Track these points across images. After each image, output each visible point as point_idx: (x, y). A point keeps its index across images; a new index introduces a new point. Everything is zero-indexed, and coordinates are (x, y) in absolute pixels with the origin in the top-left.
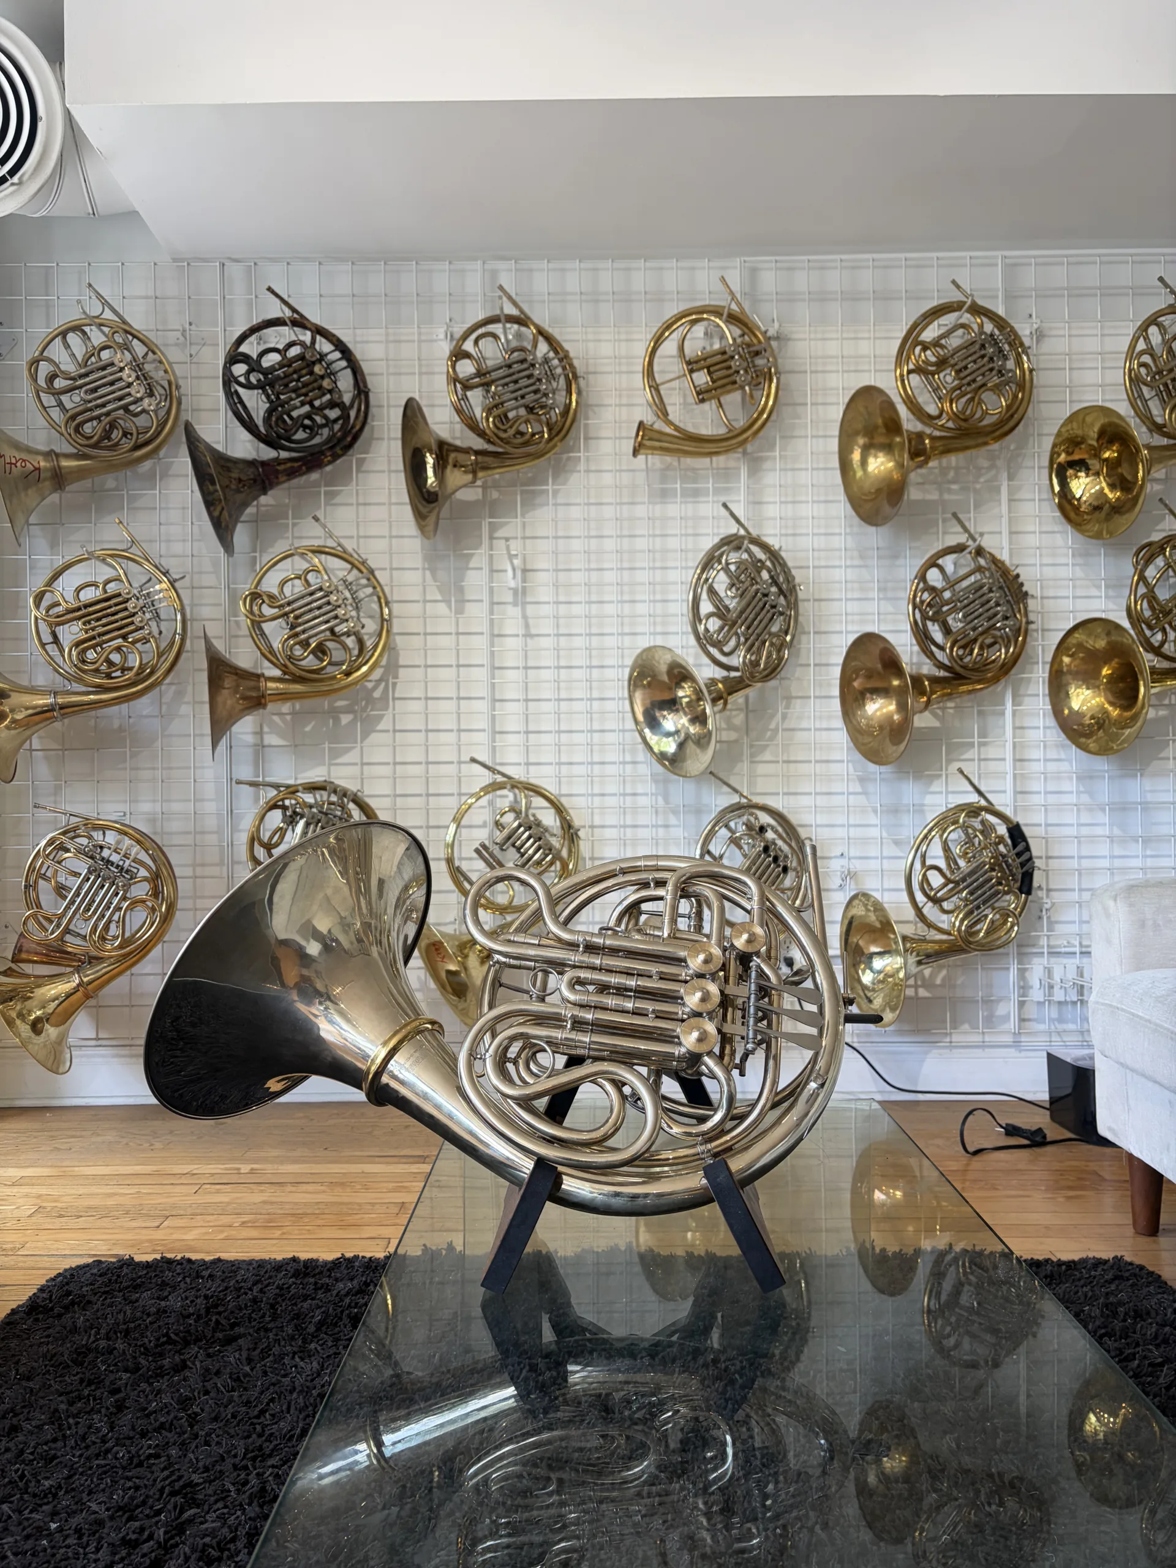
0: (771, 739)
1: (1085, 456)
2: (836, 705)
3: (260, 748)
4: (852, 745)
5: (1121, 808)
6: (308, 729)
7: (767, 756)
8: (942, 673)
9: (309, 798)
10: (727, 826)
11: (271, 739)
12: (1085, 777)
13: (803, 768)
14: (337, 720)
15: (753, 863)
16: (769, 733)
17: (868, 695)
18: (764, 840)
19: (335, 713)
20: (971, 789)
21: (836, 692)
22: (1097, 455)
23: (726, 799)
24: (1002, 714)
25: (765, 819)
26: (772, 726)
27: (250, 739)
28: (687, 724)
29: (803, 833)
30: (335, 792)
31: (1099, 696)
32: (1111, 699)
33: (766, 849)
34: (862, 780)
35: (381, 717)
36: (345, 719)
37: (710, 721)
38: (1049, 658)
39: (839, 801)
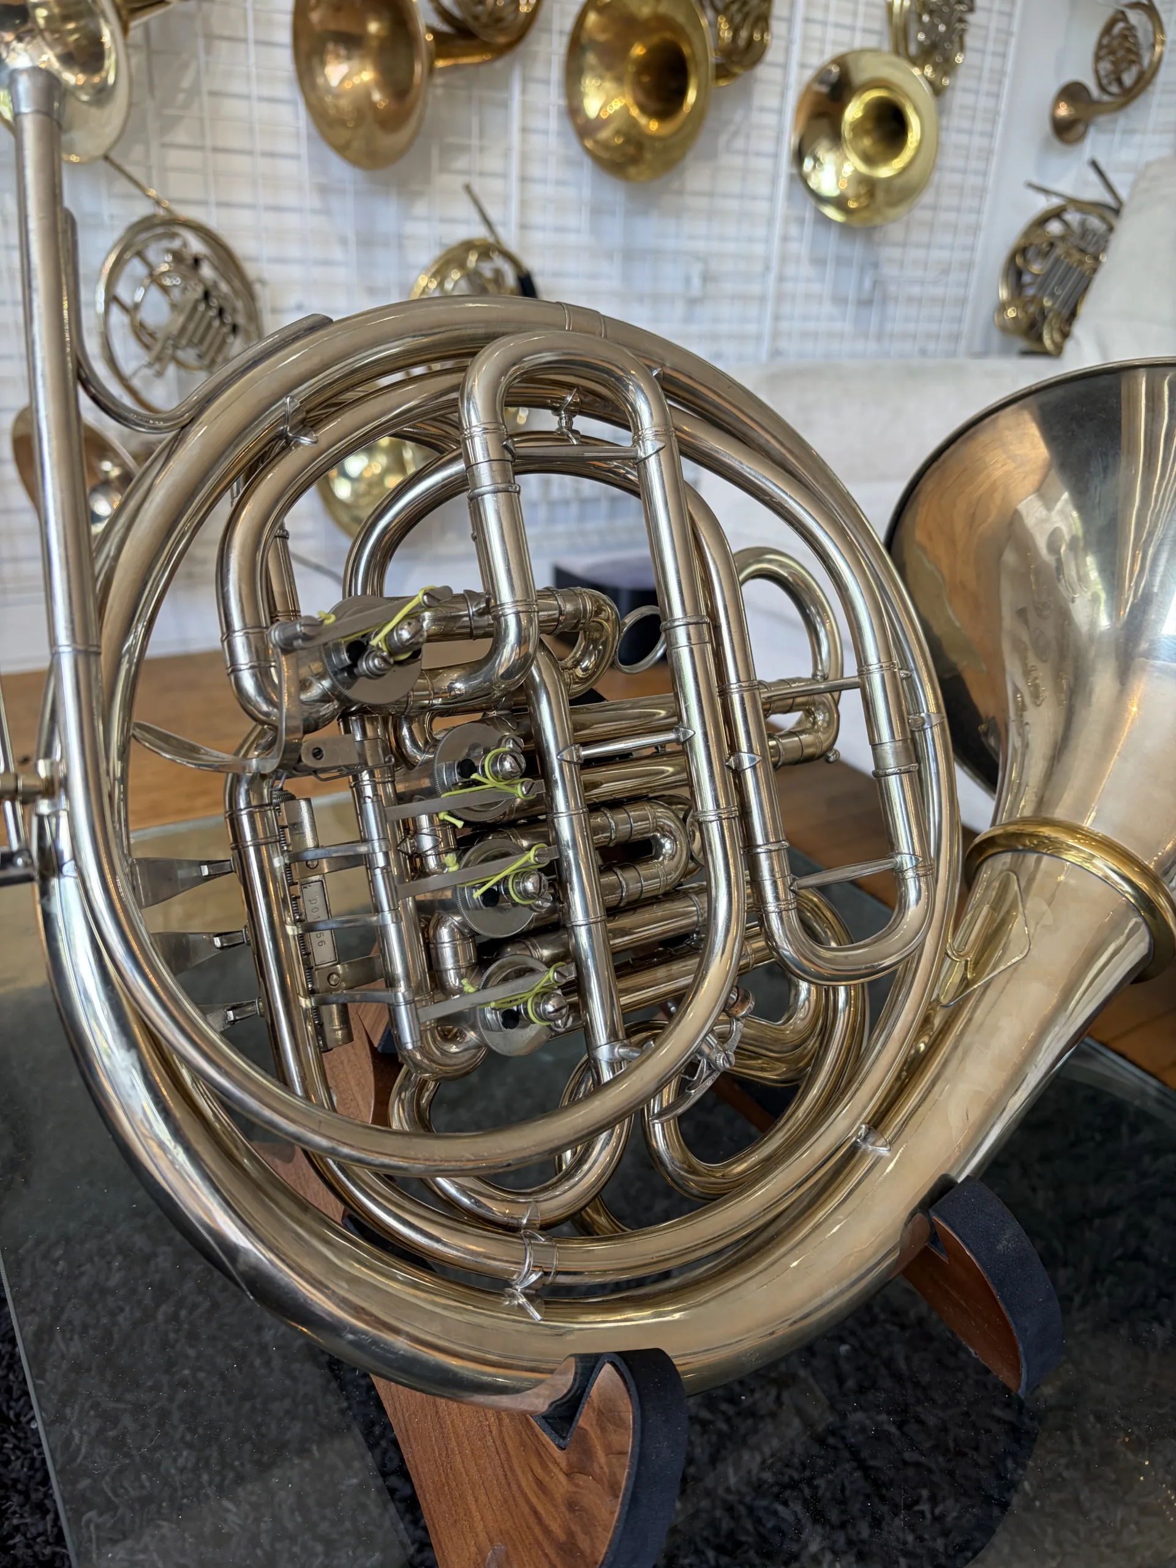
0: (186, 106)
2: (284, 59)
4: (314, 132)
7: (181, 136)
8: (444, 28)
10: (140, 254)
12: (597, 211)
13: (241, 163)
15: (190, 318)
16: (181, 97)
17: (330, 46)
18: (201, 280)
20: (475, 216)
21: (284, 36)
23: (142, 209)
24: (505, 105)
25: (196, 246)
26: (186, 83)
28: (56, 65)
29: (251, 270)
31: (623, 95)
32: (641, 98)
33: (206, 295)
34: (323, 190)
38: (569, 24)
39: (292, 221)
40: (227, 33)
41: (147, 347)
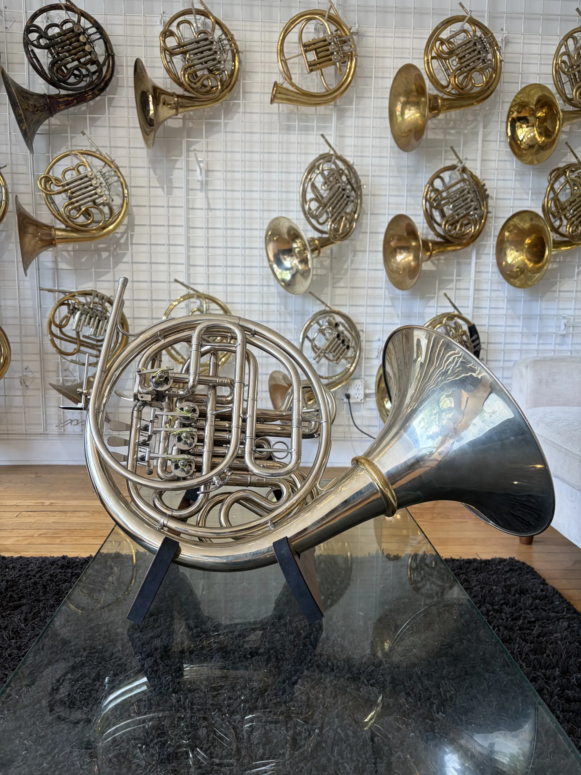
0: (345, 274)
1: (526, 115)
2: (381, 256)
3: (56, 270)
4: (388, 279)
5: (529, 318)
6: (83, 260)
7: (342, 284)
8: (439, 240)
9: (82, 300)
10: (318, 323)
11: (63, 265)
12: (512, 301)
13: (361, 291)
14: (100, 255)
15: (331, 343)
16: (343, 271)
17: (398, 250)
18: (337, 330)
19: (98, 251)
20: (450, 305)
21: (381, 248)
22: (533, 114)
23: (319, 308)
24: (470, 264)
25: (339, 319)
26: (345, 267)
27: (50, 265)
28: (297, 264)
29: (359, 327)
30: (97, 296)
31: (523, 255)
32: (529, 257)
33: (338, 336)
34: (392, 299)
35: (125, 254)
36: (105, 255)
37: (310, 263)
38: (497, 233)
39: (379, 310)
40: (362, 249)
41: (316, 353)
